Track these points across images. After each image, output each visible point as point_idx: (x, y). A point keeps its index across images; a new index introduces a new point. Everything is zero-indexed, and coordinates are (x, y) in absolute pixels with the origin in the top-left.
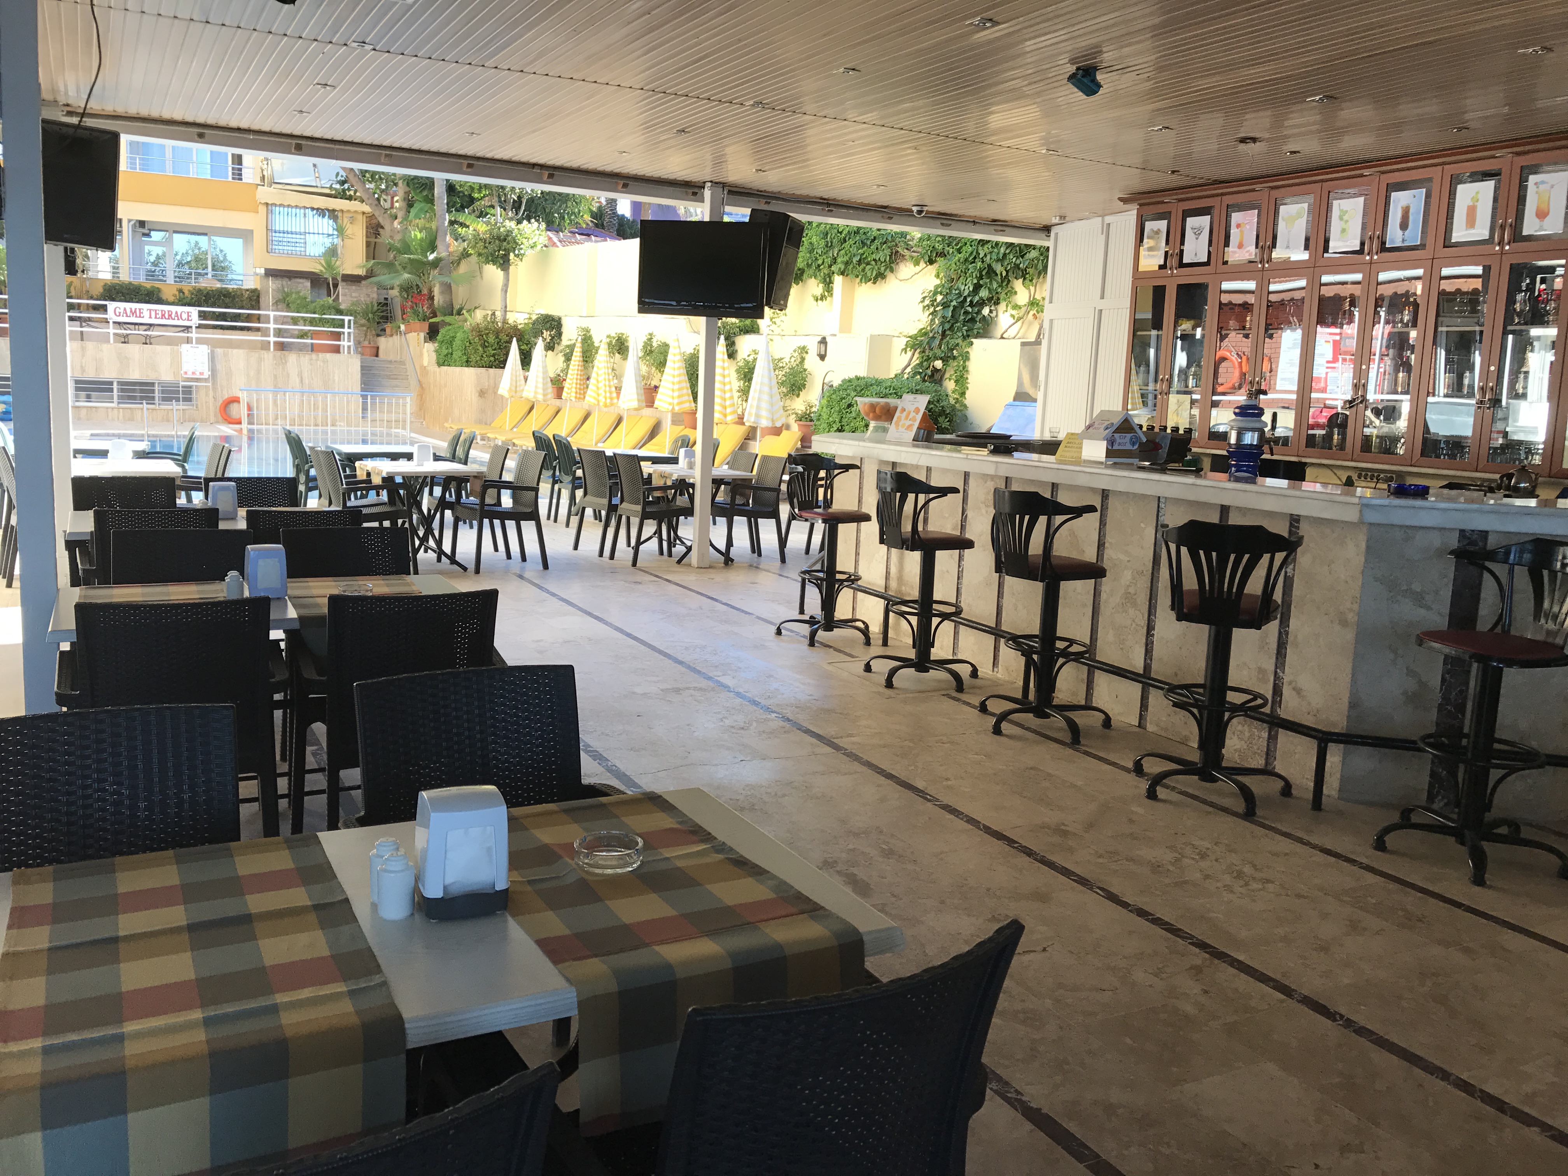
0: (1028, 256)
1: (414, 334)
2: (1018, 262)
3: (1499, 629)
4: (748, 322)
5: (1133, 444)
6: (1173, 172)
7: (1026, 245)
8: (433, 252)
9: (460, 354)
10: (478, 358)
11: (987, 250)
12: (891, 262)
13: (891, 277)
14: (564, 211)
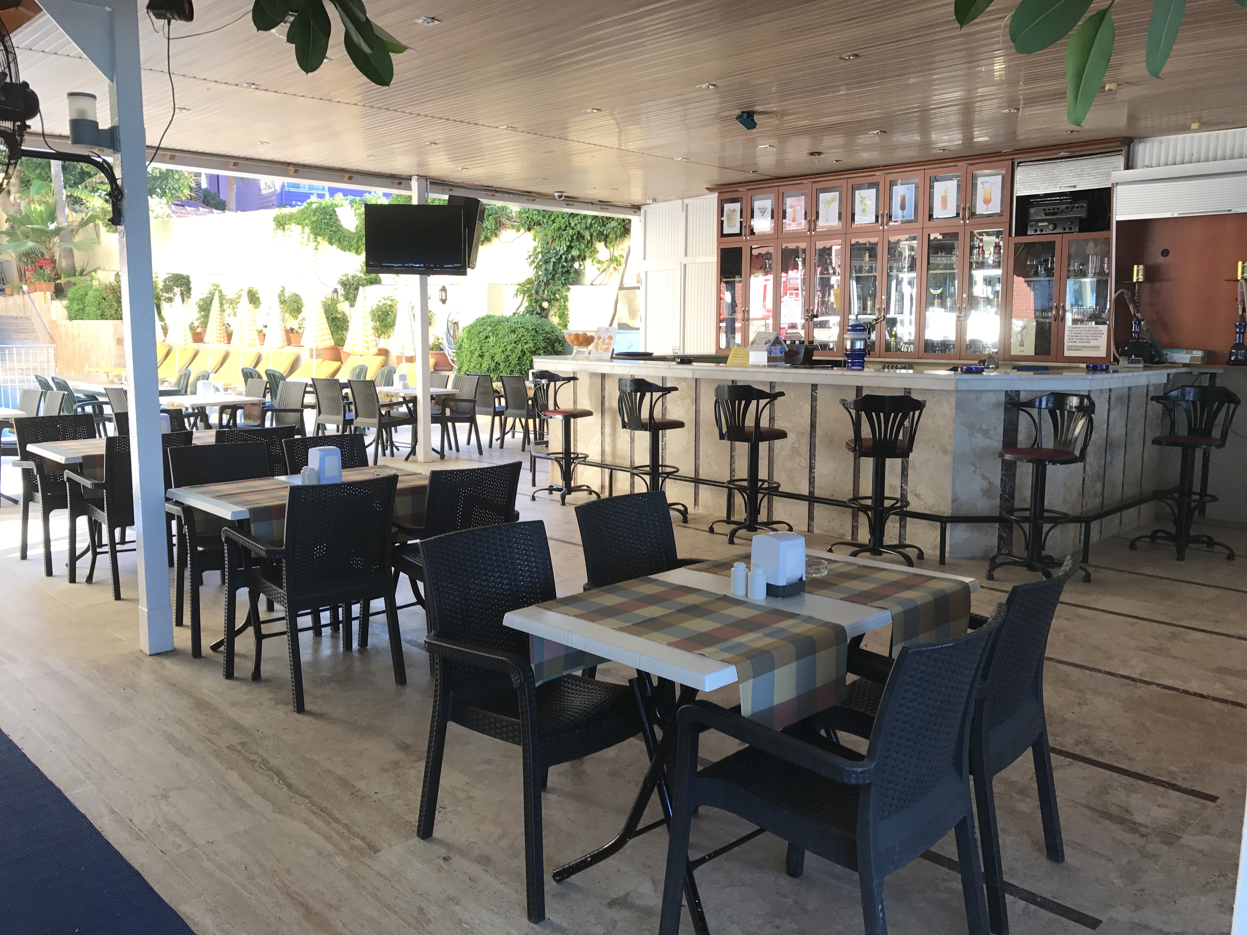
0: (608, 225)
1: (38, 293)
2: (602, 230)
4: (373, 275)
5: (781, 353)
6: (753, 172)
7: (607, 218)
8: (53, 222)
9: (94, 309)
10: (113, 312)
11: (577, 221)
12: (497, 229)
13: (495, 240)
14: (166, 186)
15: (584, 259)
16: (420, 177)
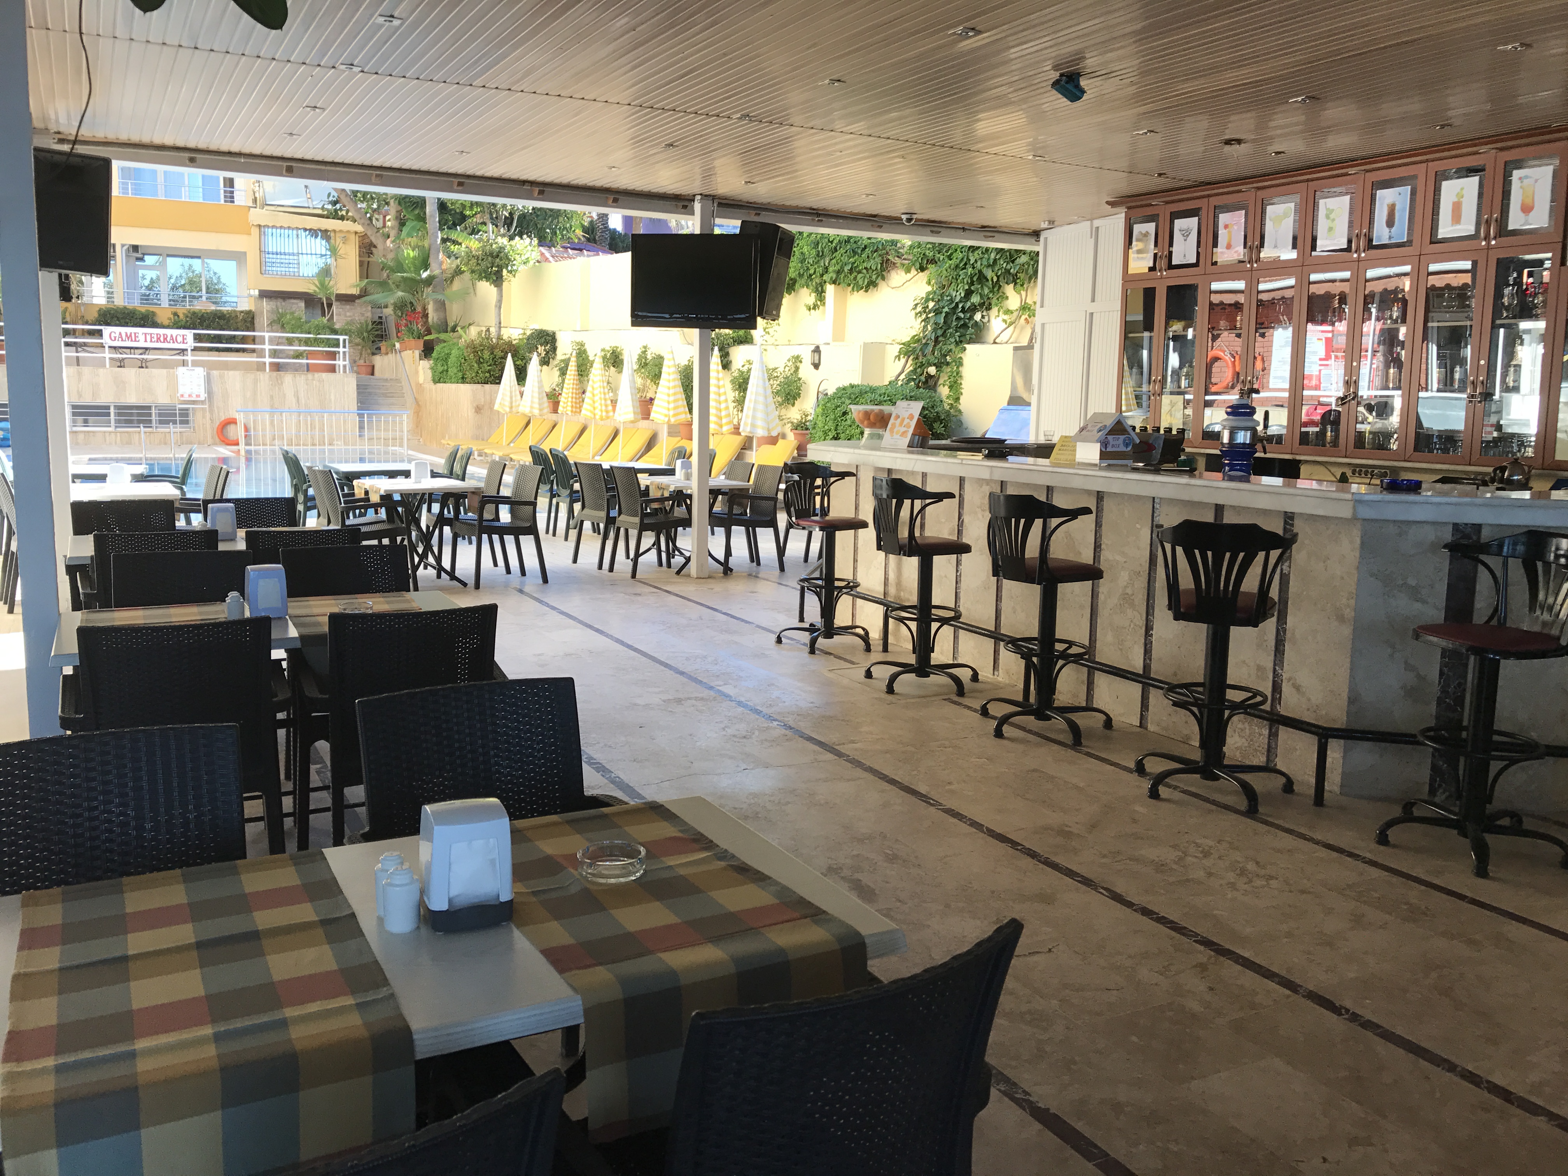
0: (1018, 261)
1: (408, 352)
2: (1009, 267)
3: (1494, 622)
4: (742, 332)
5: (1127, 445)
6: (1160, 175)
7: (1016, 251)
8: (426, 270)
9: (455, 371)
10: (474, 375)
11: (977, 256)
12: (882, 270)
13: (882, 285)
14: (556, 226)
15: (989, 308)
16: (704, 196)
